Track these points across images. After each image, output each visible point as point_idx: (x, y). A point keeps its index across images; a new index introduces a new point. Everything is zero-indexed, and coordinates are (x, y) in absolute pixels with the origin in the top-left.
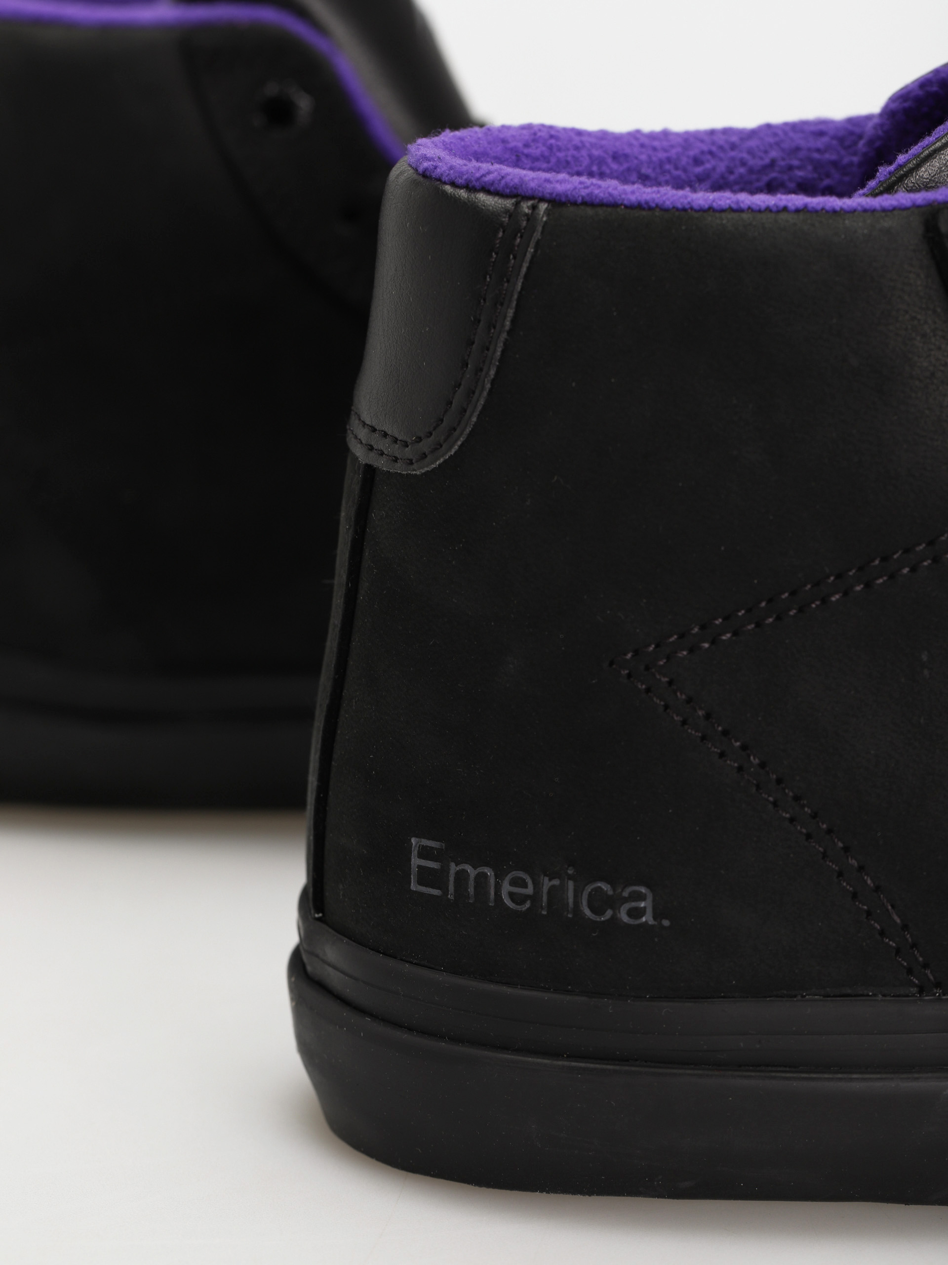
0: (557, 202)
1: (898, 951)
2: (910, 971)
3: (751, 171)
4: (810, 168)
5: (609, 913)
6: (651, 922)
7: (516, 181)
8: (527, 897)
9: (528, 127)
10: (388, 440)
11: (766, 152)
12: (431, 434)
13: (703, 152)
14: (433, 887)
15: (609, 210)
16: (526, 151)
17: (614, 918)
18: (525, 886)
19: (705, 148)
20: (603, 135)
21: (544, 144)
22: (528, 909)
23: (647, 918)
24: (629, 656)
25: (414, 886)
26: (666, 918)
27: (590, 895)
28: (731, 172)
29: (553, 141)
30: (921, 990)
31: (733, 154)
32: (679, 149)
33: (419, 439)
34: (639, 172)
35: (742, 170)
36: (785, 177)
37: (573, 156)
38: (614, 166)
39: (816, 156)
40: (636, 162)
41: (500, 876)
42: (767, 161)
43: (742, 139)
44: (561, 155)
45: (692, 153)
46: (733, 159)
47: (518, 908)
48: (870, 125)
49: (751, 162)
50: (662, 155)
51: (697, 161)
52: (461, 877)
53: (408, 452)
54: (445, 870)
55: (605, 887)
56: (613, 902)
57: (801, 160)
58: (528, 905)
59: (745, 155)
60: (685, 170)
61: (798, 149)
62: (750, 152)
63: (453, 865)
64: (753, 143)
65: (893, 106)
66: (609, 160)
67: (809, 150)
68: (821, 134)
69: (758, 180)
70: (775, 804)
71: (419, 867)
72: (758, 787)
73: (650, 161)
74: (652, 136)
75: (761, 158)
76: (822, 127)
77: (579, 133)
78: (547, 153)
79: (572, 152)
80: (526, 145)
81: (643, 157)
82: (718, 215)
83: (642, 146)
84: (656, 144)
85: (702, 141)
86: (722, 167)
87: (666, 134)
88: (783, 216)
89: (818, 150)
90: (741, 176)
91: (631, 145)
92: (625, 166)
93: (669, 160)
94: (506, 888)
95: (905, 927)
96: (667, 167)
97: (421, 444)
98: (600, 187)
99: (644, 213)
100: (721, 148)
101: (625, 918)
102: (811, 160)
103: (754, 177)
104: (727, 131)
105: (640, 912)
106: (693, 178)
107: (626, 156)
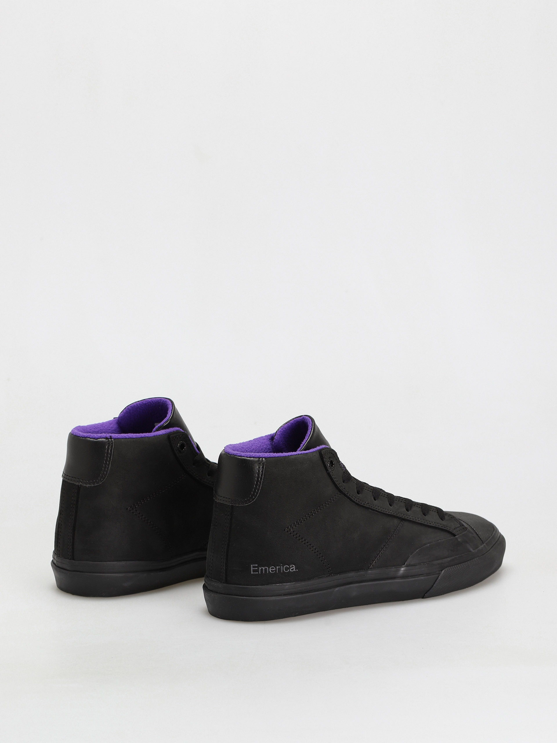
1: (327, 568)
2: (329, 572)
6: (295, 570)
8: (274, 571)
14: (256, 573)
17: (289, 571)
18: (274, 569)
24: (287, 528)
26: (297, 569)
27: (285, 568)
41: (269, 568)
52: (262, 569)
53: (242, 502)
54: (258, 569)
55: (287, 566)
56: (289, 568)
58: (275, 571)
63: (260, 568)
70: (310, 548)
72: (307, 546)
88: (297, 456)
95: (329, 564)
97: (245, 500)
101: (291, 571)
105: (293, 569)
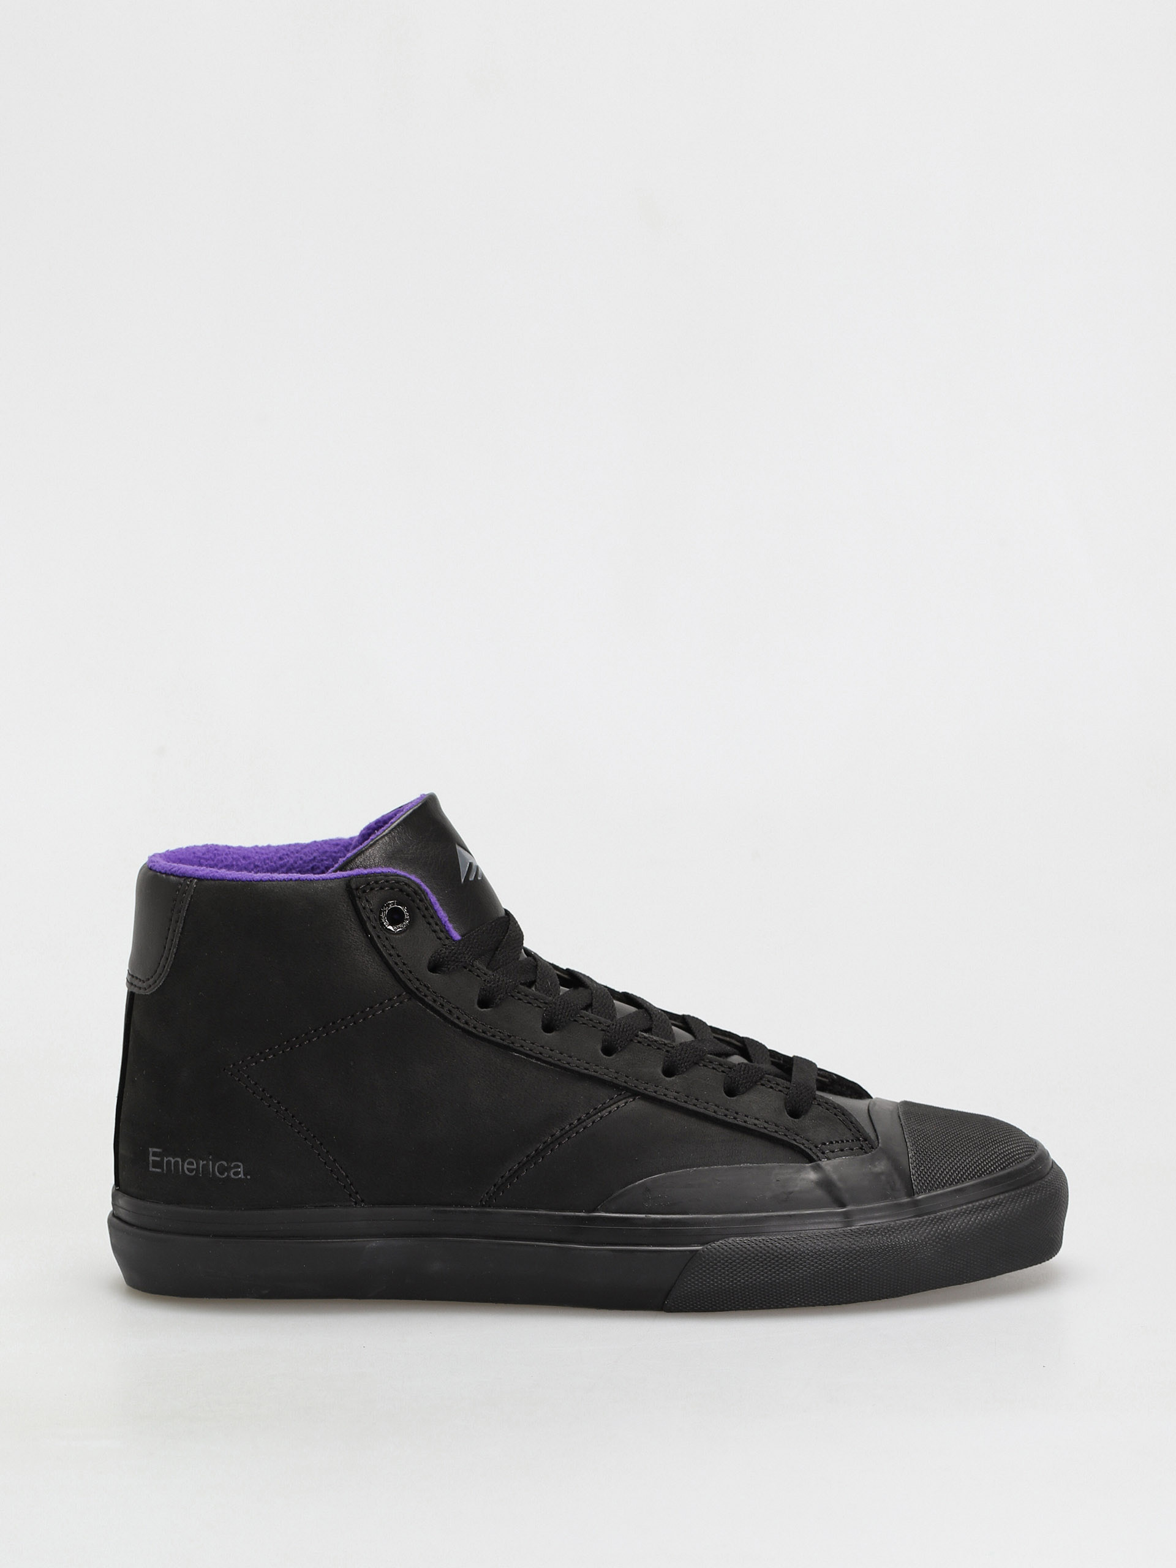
0: (200, 879)
1: (345, 1187)
2: (350, 1195)
3: (305, 862)
4: (331, 860)
5: (226, 1174)
6: (243, 1177)
7: (184, 870)
8: (193, 1170)
9: (206, 846)
10: (138, 980)
11: (312, 854)
12: (152, 977)
13: (283, 855)
14: (158, 1168)
15: (221, 882)
16: (203, 857)
17: (228, 1176)
18: (193, 1164)
19: (285, 852)
20: (240, 848)
21: (212, 853)
22: (195, 1174)
23: (241, 1176)
24: (232, 1066)
25: (151, 1169)
26: (249, 1175)
27: (218, 1167)
28: (296, 863)
29: (216, 852)
30: (356, 1203)
31: (297, 855)
32: (274, 854)
33: (149, 979)
34: (254, 864)
35: (301, 862)
36: (320, 864)
37: (225, 858)
38: (243, 862)
39: (334, 854)
40: (253, 859)
41: (183, 1162)
42: (312, 857)
43: (302, 848)
44: (219, 858)
45: (279, 855)
46: (297, 857)
47: (191, 1174)
48: (355, 840)
49: (305, 858)
50: (265, 856)
51: (281, 859)
52: (169, 1163)
53: (145, 985)
54: (162, 1160)
55: (225, 1163)
56: (228, 1169)
57: (327, 856)
58: (195, 1172)
59: (302, 855)
60: (275, 863)
61: (326, 852)
62: (305, 854)
63: (165, 1158)
64: (306, 850)
65: (364, 832)
66: (241, 860)
67: (331, 852)
68: (337, 845)
69: (308, 866)
70: (291, 1126)
71: (153, 1160)
72: (284, 1119)
73: (259, 860)
74: (263, 848)
75: (309, 856)
76: (338, 842)
77: (229, 847)
78: (213, 857)
79: (224, 856)
80: (203, 854)
81: (256, 858)
82: (264, 883)
83: (257, 852)
84: (263, 851)
85: (284, 850)
86: (292, 861)
87: (269, 846)
89: (335, 852)
90: (300, 864)
91: (252, 852)
92: (249, 861)
93: (268, 859)
94: (186, 1166)
95: (347, 1176)
96: (267, 861)
97: (149, 981)
98: (217, 872)
99: (234, 883)
100: (292, 852)
101: (233, 1176)
102: (331, 856)
103: (306, 865)
104: (296, 845)
105: (239, 1173)
106: (278, 866)
107: (249, 858)
